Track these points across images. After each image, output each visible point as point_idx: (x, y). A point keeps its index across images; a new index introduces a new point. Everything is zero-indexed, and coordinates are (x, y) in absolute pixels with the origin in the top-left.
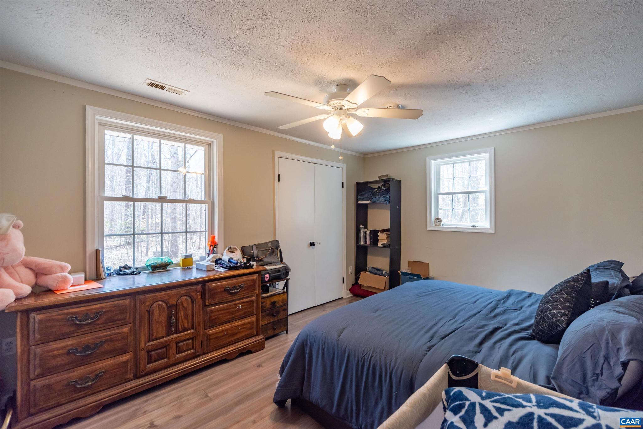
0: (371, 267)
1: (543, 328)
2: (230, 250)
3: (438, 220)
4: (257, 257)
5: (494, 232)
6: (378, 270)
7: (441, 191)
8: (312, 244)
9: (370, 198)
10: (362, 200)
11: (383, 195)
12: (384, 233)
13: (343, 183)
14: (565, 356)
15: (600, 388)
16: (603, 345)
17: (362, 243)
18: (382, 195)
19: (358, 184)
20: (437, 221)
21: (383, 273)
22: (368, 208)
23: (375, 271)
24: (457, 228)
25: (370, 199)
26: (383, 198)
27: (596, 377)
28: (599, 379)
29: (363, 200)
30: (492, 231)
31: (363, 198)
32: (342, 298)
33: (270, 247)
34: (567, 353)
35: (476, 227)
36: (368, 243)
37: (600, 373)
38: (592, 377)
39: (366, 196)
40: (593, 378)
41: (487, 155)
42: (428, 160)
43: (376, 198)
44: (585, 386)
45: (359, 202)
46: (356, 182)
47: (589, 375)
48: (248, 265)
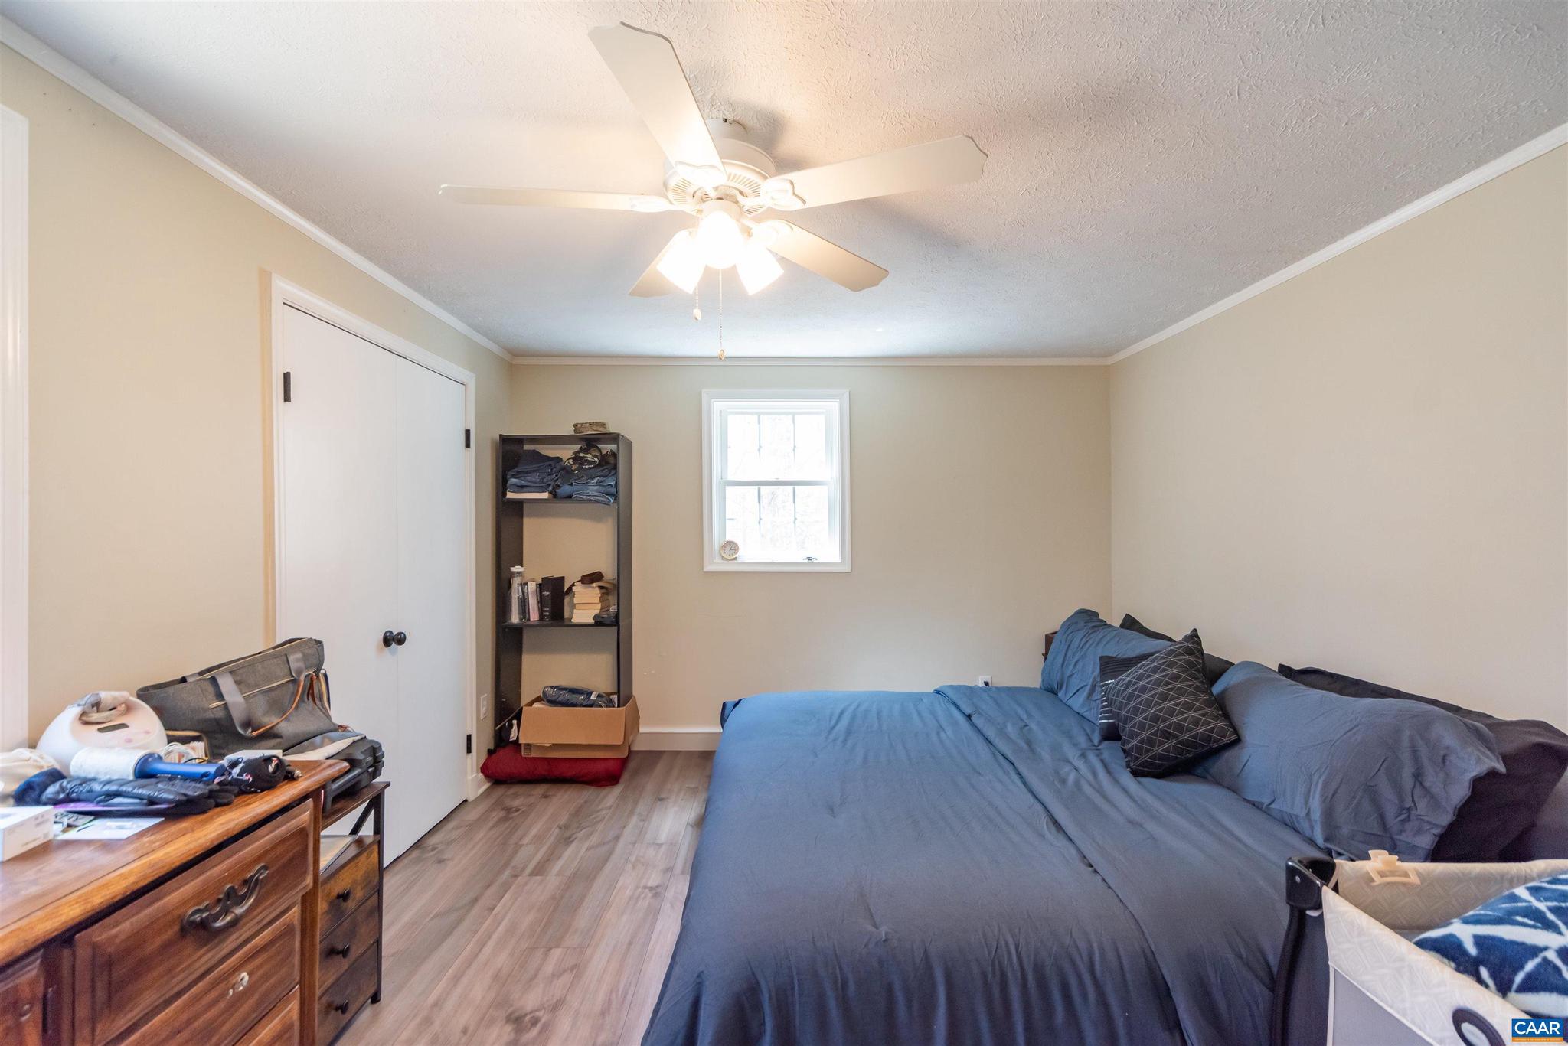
0: (552, 687)
1: (1167, 750)
2: (95, 716)
3: (731, 547)
4: (247, 724)
5: (850, 571)
6: (573, 691)
7: (731, 477)
8: (392, 640)
9: (549, 485)
10: (521, 488)
11: (595, 477)
12: (594, 585)
13: (468, 432)
14: (1331, 793)
15: (1419, 832)
16: (1406, 756)
17: (515, 619)
18: (593, 478)
19: (505, 440)
20: (728, 548)
21: (593, 697)
22: (525, 512)
23: (567, 696)
24: (773, 563)
25: (550, 489)
26: (596, 487)
27: (1406, 815)
28: (1412, 817)
29: (525, 489)
30: (847, 568)
31: (524, 483)
32: (466, 801)
33: (299, 673)
34: (1334, 785)
35: (815, 561)
36: (534, 616)
37: (1413, 805)
38: (1396, 818)
39: (535, 477)
40: (1399, 818)
41: (833, 406)
42: (704, 395)
43: (571, 484)
44: (1388, 835)
45: (510, 495)
46: (500, 435)
47: (1390, 812)
48: (271, 768)
